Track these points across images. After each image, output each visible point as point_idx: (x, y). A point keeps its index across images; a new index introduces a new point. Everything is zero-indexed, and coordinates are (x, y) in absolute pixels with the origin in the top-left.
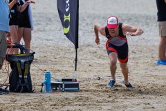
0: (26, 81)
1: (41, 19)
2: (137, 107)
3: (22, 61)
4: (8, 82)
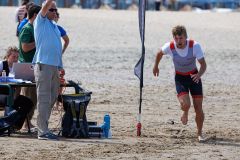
0: (81, 124)
1: (130, 55)
3: (77, 102)
4: (60, 126)
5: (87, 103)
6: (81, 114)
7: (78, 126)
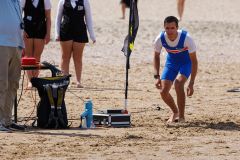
0: (59, 113)
2: (206, 146)
3: (55, 86)
5: (65, 87)
6: (60, 101)
7: (56, 115)
